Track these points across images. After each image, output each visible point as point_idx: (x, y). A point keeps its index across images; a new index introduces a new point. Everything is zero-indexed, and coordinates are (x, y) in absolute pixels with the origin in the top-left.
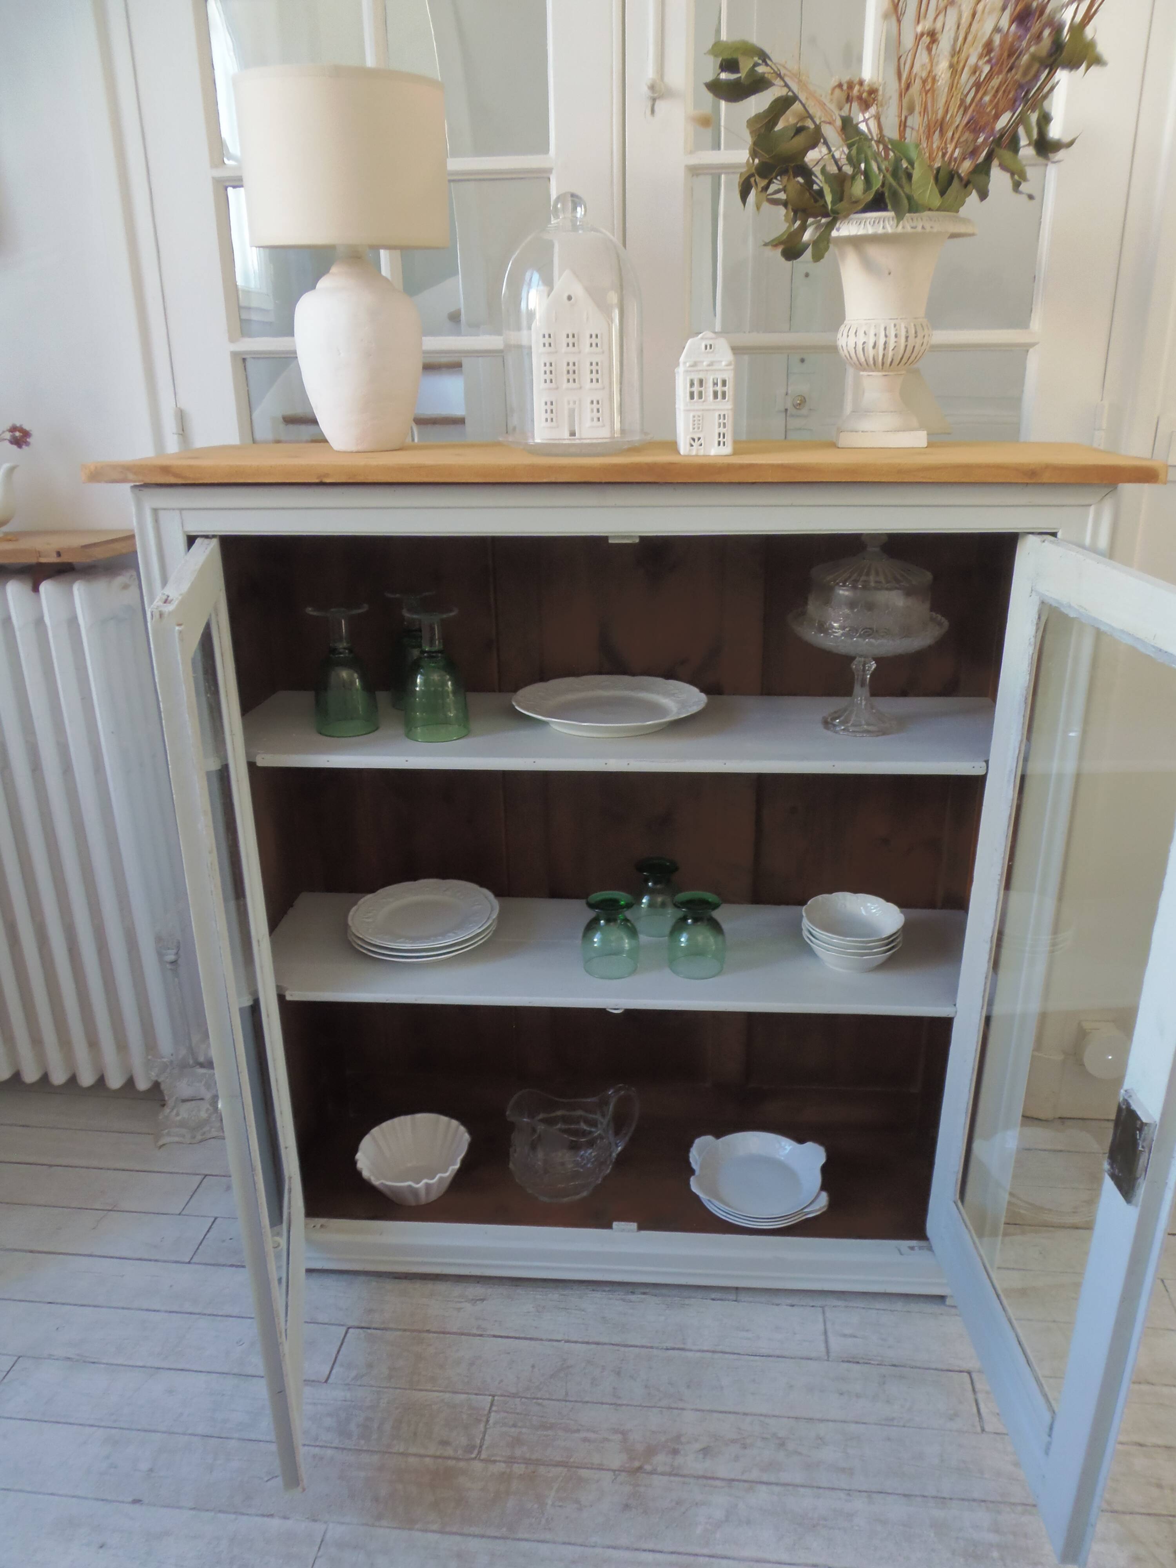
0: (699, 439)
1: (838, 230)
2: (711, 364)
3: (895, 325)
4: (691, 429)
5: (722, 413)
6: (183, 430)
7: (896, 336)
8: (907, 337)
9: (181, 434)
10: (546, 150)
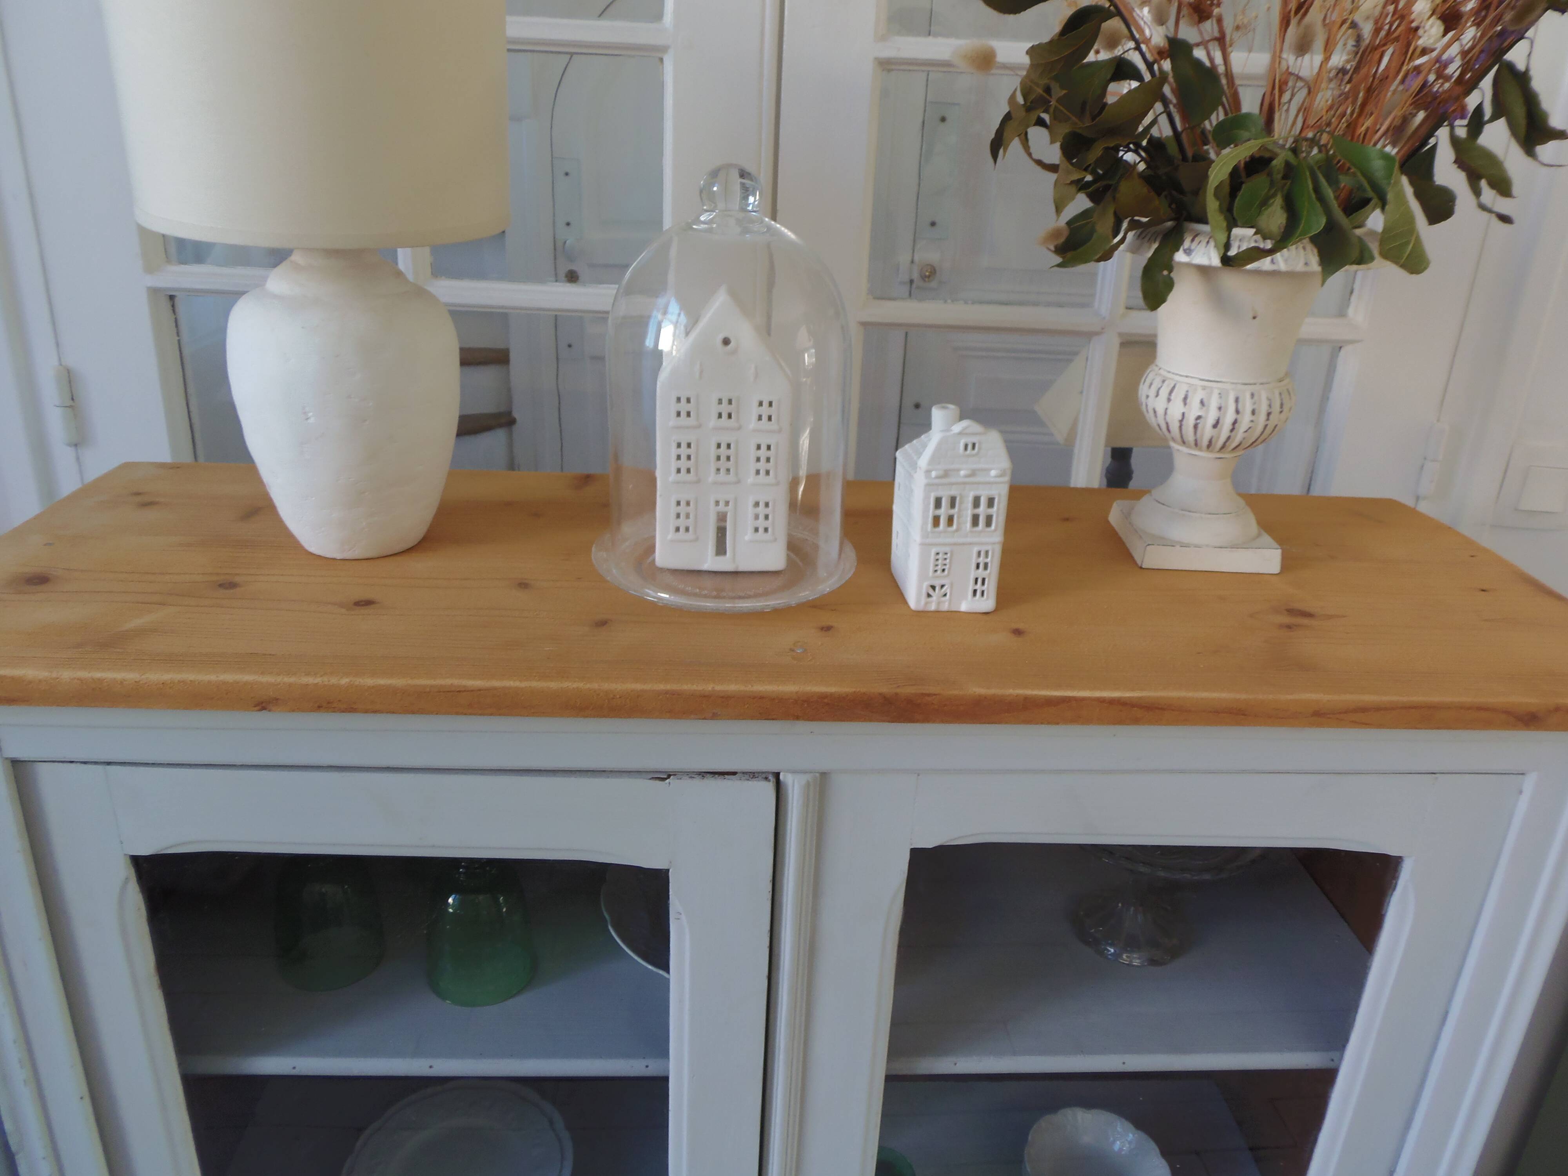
0: (942, 586)
1: (1188, 252)
2: (973, 473)
3: (1252, 395)
4: (931, 573)
5: (983, 549)
6: (73, 399)
7: (1253, 412)
8: (1269, 414)
9: (70, 407)
10: (659, 16)
